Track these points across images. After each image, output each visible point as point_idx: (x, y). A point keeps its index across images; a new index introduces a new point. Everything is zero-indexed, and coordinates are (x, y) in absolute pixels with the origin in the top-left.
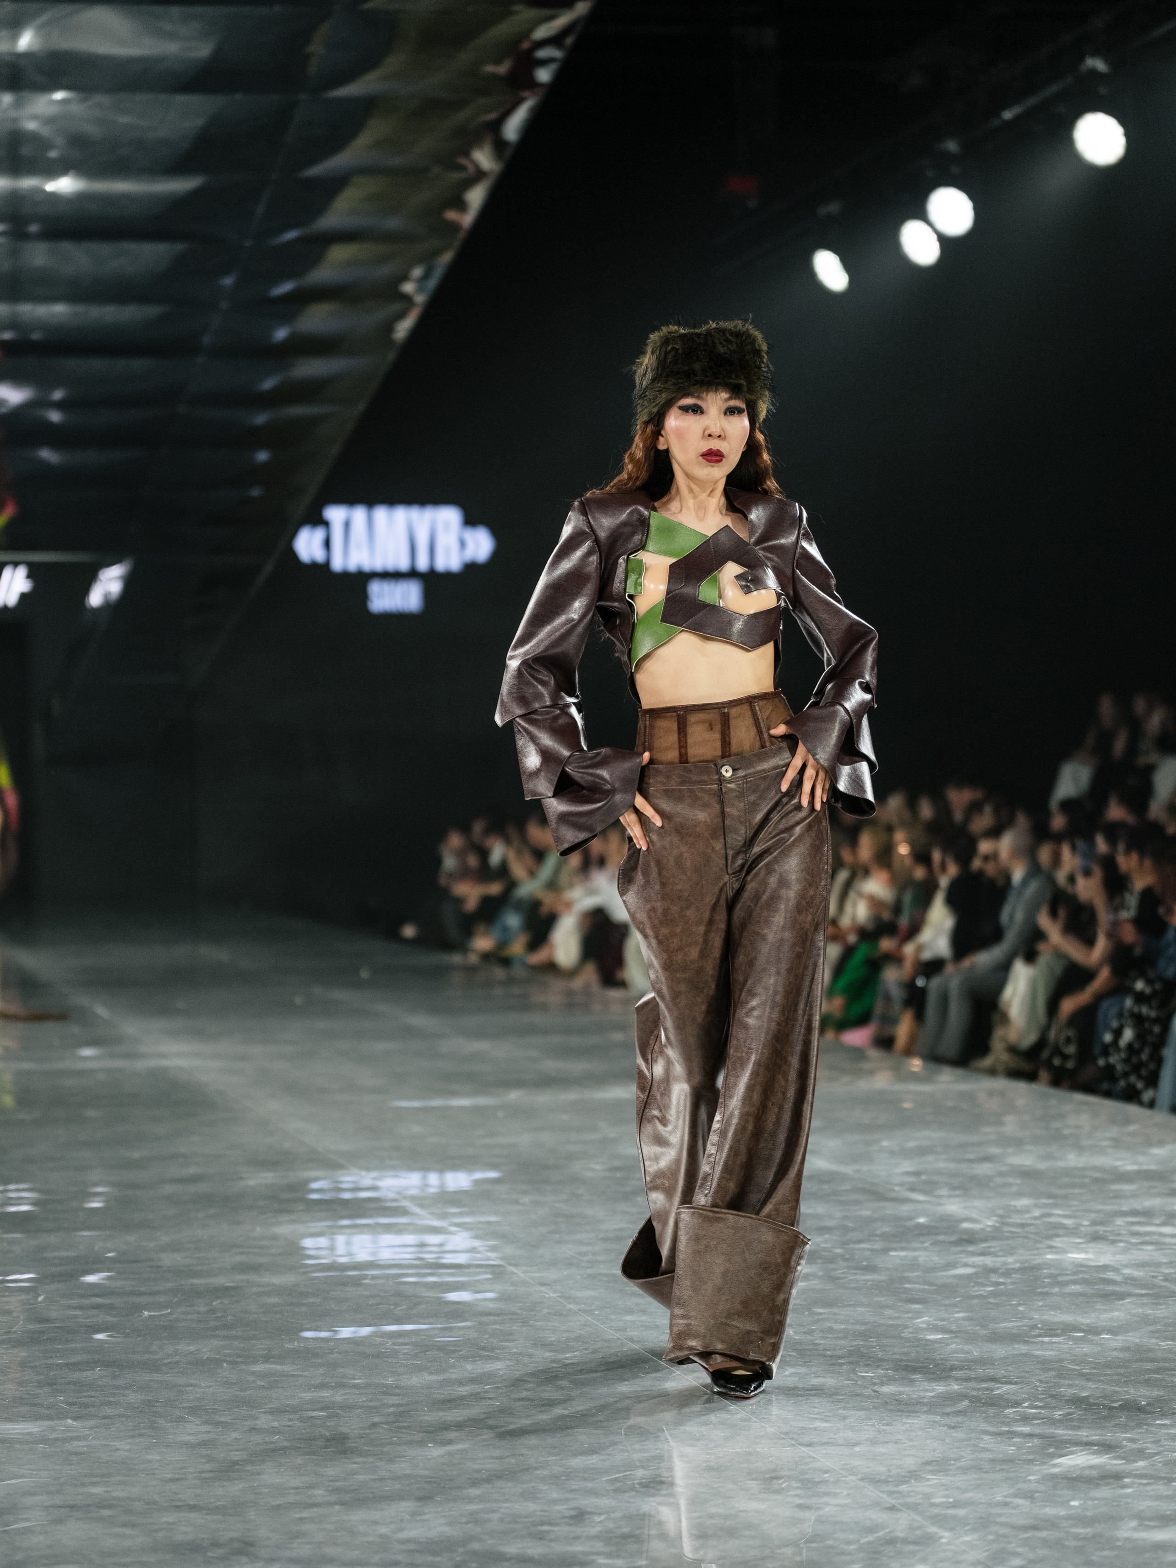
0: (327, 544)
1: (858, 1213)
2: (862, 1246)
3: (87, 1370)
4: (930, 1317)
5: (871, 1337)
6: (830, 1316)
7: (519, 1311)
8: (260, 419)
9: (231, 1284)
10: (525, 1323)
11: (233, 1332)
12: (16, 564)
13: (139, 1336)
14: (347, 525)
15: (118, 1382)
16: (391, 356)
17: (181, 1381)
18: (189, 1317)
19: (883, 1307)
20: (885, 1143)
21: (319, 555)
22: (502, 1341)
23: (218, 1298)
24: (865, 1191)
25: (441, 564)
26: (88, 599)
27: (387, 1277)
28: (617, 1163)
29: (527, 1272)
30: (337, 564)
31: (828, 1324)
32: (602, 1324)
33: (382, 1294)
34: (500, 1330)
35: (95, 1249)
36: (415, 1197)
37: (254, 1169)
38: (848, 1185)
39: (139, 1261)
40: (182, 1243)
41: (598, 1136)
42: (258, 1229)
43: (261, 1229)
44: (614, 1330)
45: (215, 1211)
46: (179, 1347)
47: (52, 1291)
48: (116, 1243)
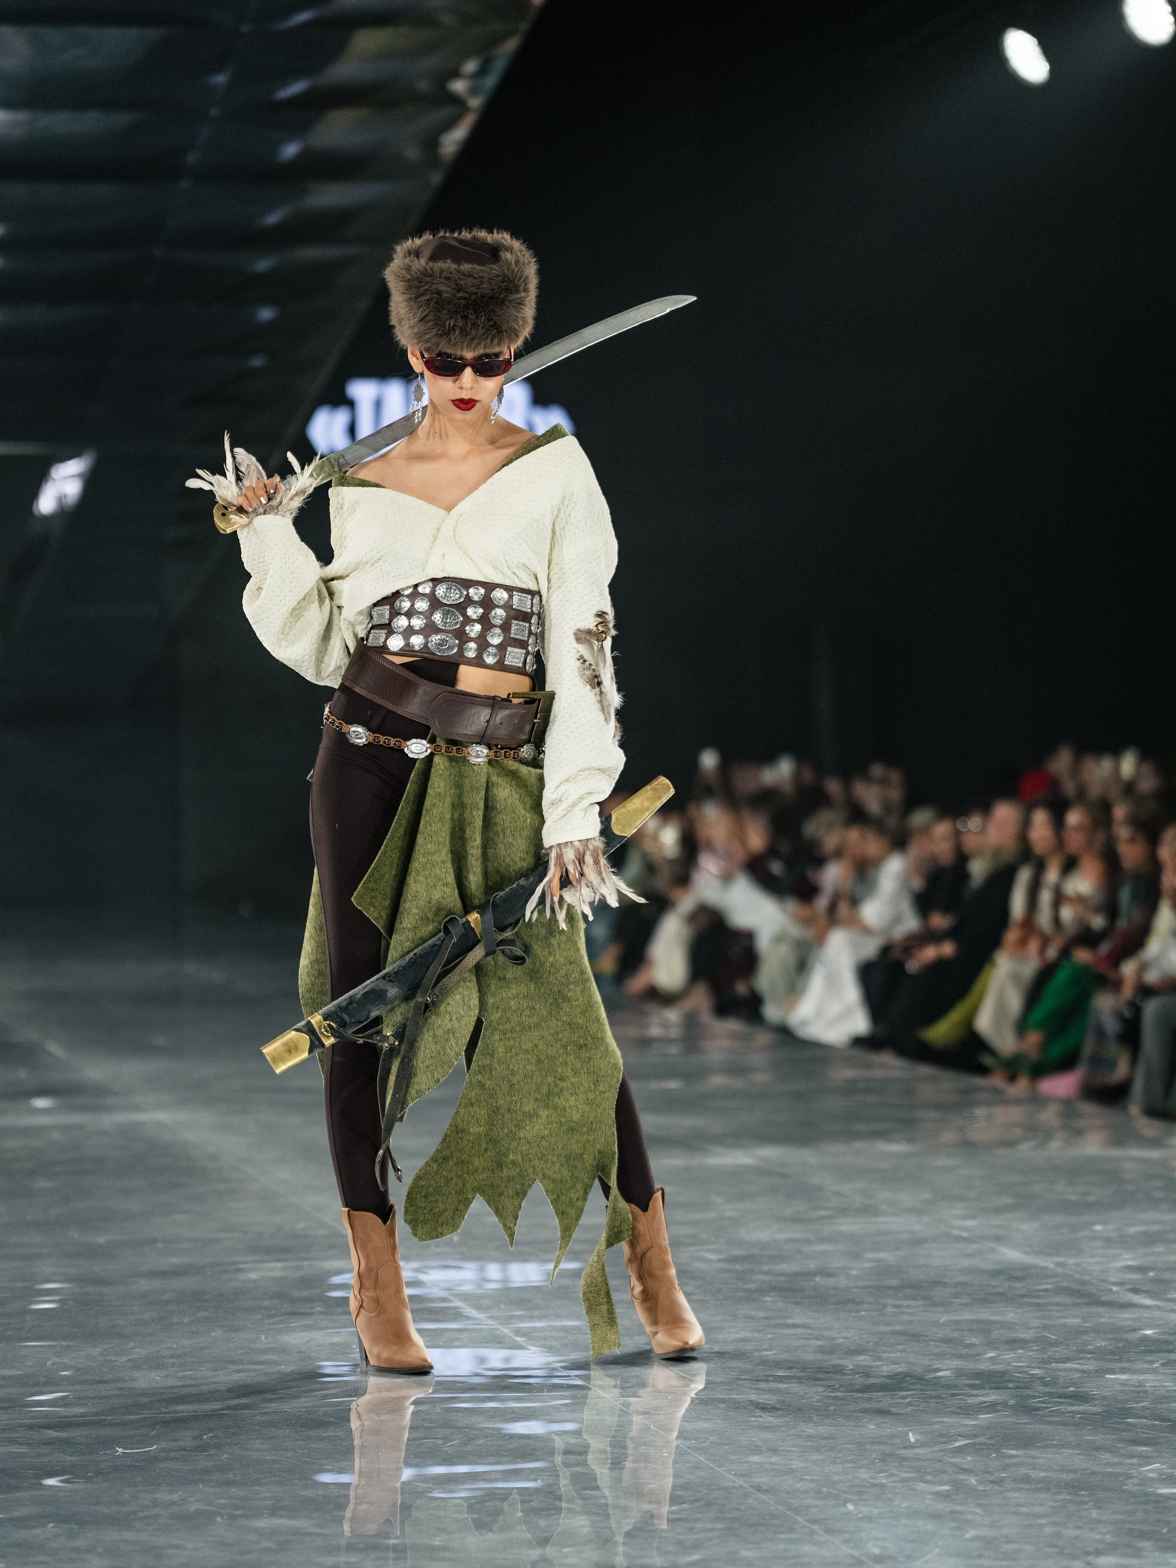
0: (352, 428)
1: (1062, 1321)
2: (1068, 1365)
3: (35, 1527)
4: (1163, 1463)
5: (1082, 1490)
6: (1027, 1460)
8: (263, 265)
11: (230, 1476)
13: (105, 1481)
14: (378, 405)
15: (77, 1543)
16: (436, 178)
17: (161, 1540)
19: (1099, 1449)
20: (1098, 1228)
21: (342, 445)
22: (586, 1489)
23: (210, 1430)
24: (1071, 1292)
26: (37, 504)
28: (737, 1252)
31: (1023, 1471)
32: (719, 1466)
34: (584, 1474)
35: (45, 1365)
36: (470, 1295)
37: (256, 1258)
38: (1048, 1284)
39: (106, 1382)
40: (162, 1357)
41: (712, 1215)
42: (263, 1338)
43: (266, 1338)
44: (735, 1474)
45: (206, 1314)
46: (158, 1496)
48: (74, 1358)
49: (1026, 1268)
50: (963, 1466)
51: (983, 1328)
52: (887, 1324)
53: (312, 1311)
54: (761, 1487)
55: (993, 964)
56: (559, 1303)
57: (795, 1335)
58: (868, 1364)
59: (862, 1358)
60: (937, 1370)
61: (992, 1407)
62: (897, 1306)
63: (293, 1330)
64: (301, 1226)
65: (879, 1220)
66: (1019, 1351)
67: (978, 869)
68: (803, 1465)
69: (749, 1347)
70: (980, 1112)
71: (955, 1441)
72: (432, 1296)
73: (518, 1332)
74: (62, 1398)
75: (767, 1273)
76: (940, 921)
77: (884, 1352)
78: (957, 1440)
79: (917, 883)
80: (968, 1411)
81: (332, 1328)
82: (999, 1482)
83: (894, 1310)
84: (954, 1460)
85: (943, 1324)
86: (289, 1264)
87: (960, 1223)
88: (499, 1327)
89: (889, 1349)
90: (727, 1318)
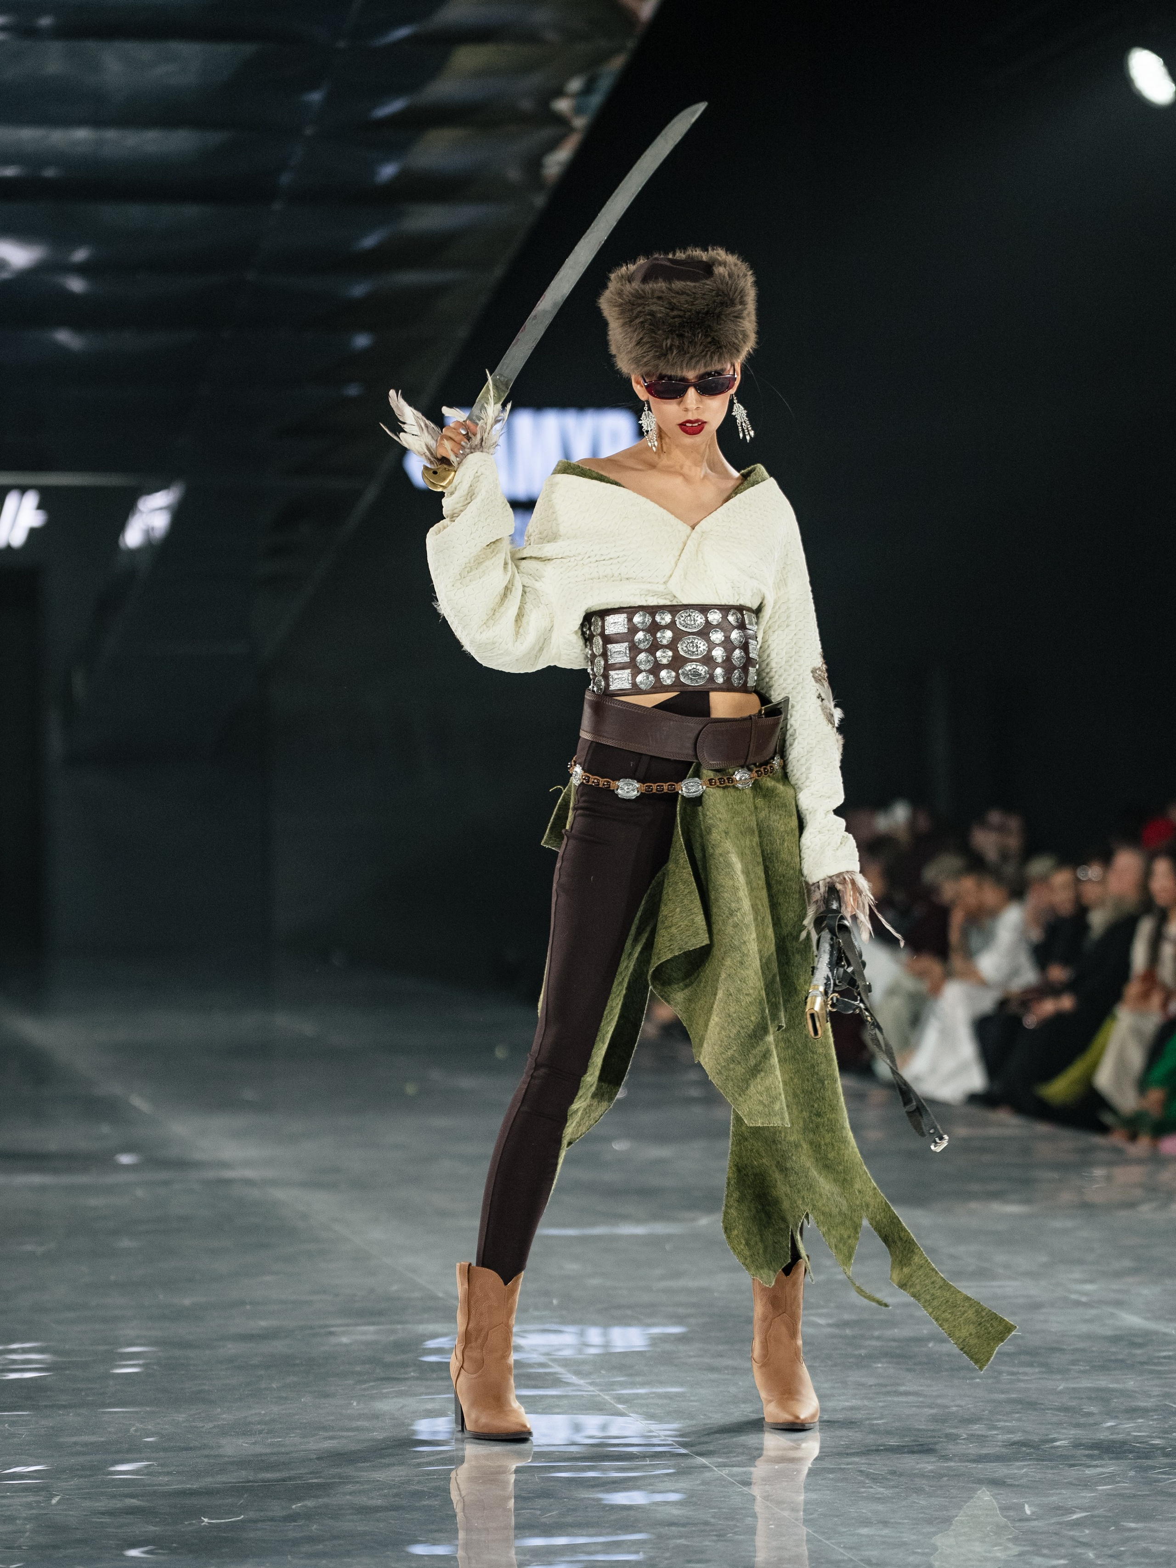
6: (1147, 1533)
7: (713, 1520)
8: (359, 290)
9: (315, 1481)
10: (721, 1536)
11: (320, 1547)
12: (23, 490)
16: (540, 201)
22: (689, 1562)
23: (300, 1499)
26: (123, 536)
28: (846, 1317)
29: (725, 1466)
31: (1143, 1545)
32: (828, 1539)
34: (688, 1546)
35: (128, 1431)
36: (570, 1360)
37: (349, 1321)
38: (1169, 1350)
39: (191, 1449)
40: (250, 1423)
41: (822, 1277)
42: (355, 1404)
43: (358, 1403)
44: (844, 1547)
45: (295, 1379)
47: (71, 1490)
48: (159, 1424)
49: (1147, 1333)
50: (1081, 1540)
51: (1102, 1396)
52: (1003, 1393)
53: (406, 1376)
54: (871, 1561)
55: (1114, 1018)
56: (662, 1369)
57: (906, 1402)
58: (983, 1433)
59: (976, 1427)
60: (1054, 1440)
61: (1111, 1478)
62: (1013, 1374)
63: (385, 1396)
64: (394, 1288)
65: (995, 1283)
66: (1140, 1421)
67: (1098, 920)
68: (914, 1537)
69: (859, 1415)
70: (1099, 1172)
71: (1071, 1513)
72: (533, 1361)
73: (620, 1399)
74: (147, 1467)
75: (878, 1338)
76: (1058, 973)
77: (999, 1421)
78: (1074, 1512)
79: (1036, 935)
80: (1086, 1484)
81: (427, 1394)
82: (1117, 1556)
83: (1009, 1377)
84: (1071, 1533)
85: (1060, 1392)
86: (381, 1327)
87: (1079, 1287)
88: (600, 1394)
89: (1005, 1418)
90: (836, 1385)
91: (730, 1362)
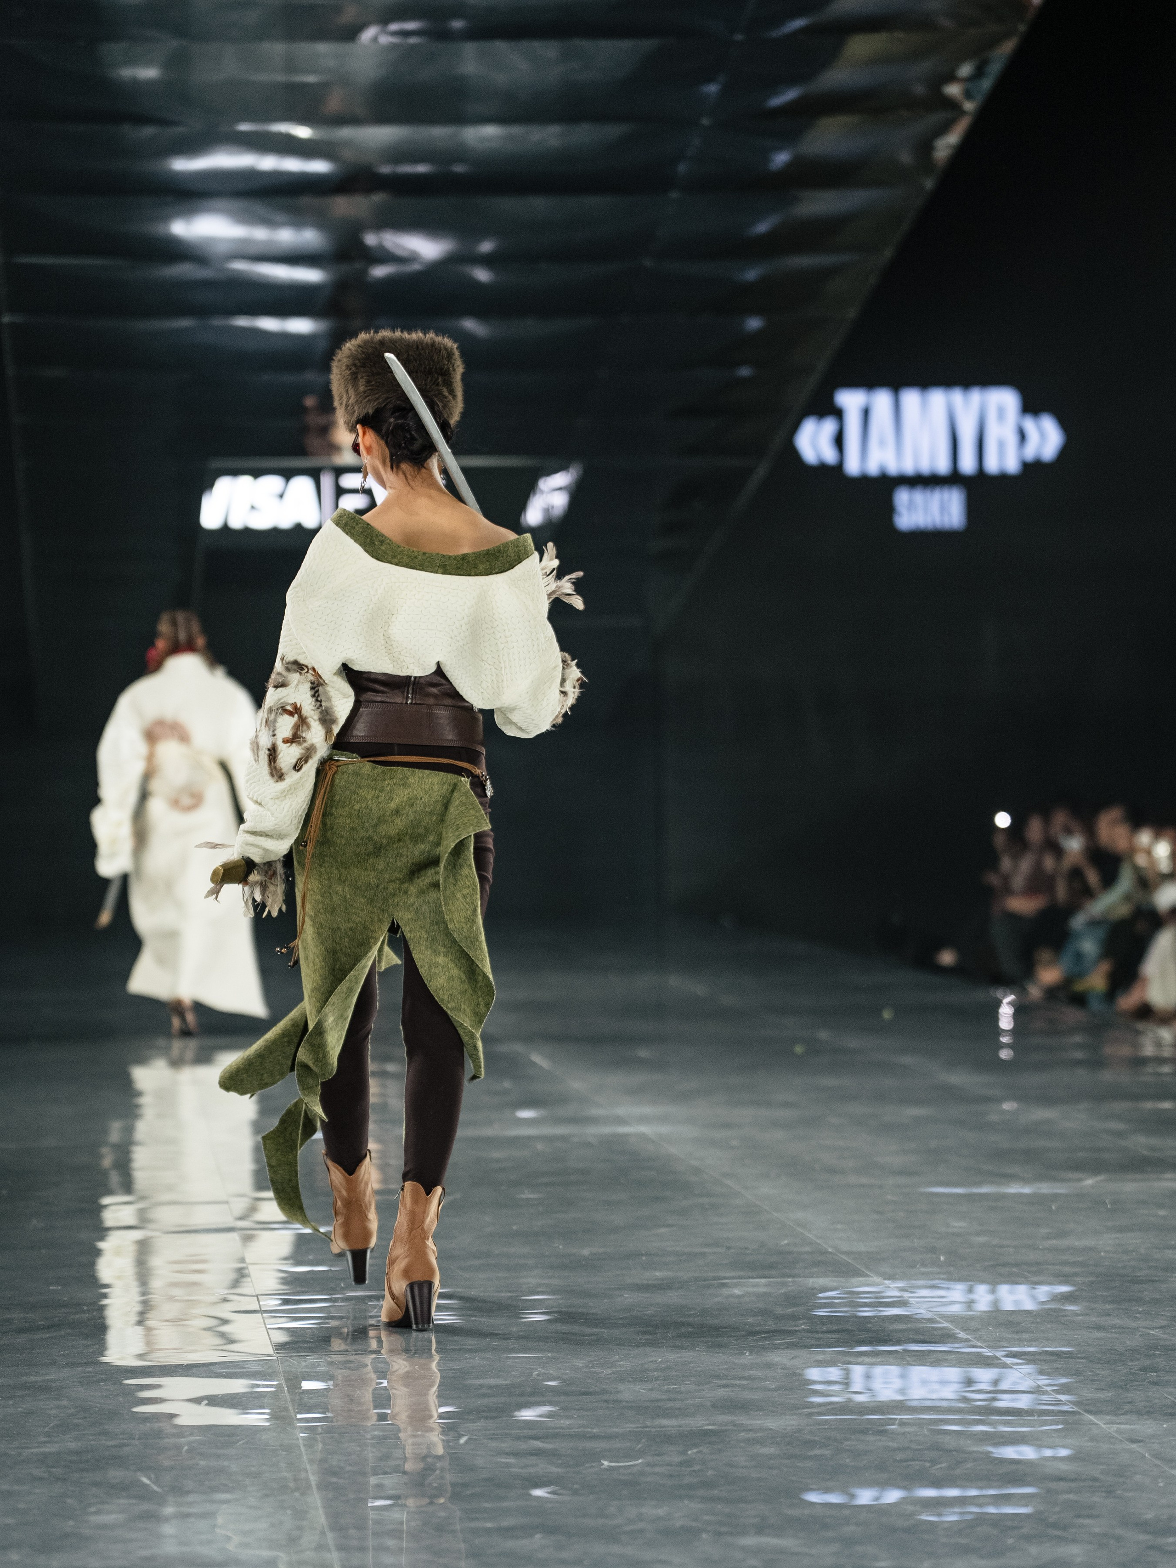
0: (839, 441)
3: (522, 1538)
7: (1101, 1477)
9: (710, 1427)
10: (1110, 1492)
11: (716, 1492)
13: (591, 1493)
14: (866, 413)
15: (564, 1555)
16: (929, 184)
17: (647, 1555)
18: (657, 1469)
21: (829, 455)
22: (1079, 1516)
23: (695, 1445)
25: (992, 465)
27: (921, 1423)
29: (1113, 1423)
30: (853, 466)
33: (914, 1446)
34: (1076, 1502)
35: (532, 1375)
36: (958, 1316)
37: (742, 1273)
39: (591, 1393)
40: (647, 1370)
43: (751, 1354)
45: (691, 1328)
46: (644, 1510)
47: (478, 1430)
48: (560, 1369)
53: (797, 1329)
56: (1049, 1327)
63: (777, 1348)
64: (786, 1242)
72: (918, 1317)
73: (1009, 1355)
74: (549, 1410)
81: (818, 1346)
86: (771, 1280)
88: (988, 1349)
91: (1117, 1322)
